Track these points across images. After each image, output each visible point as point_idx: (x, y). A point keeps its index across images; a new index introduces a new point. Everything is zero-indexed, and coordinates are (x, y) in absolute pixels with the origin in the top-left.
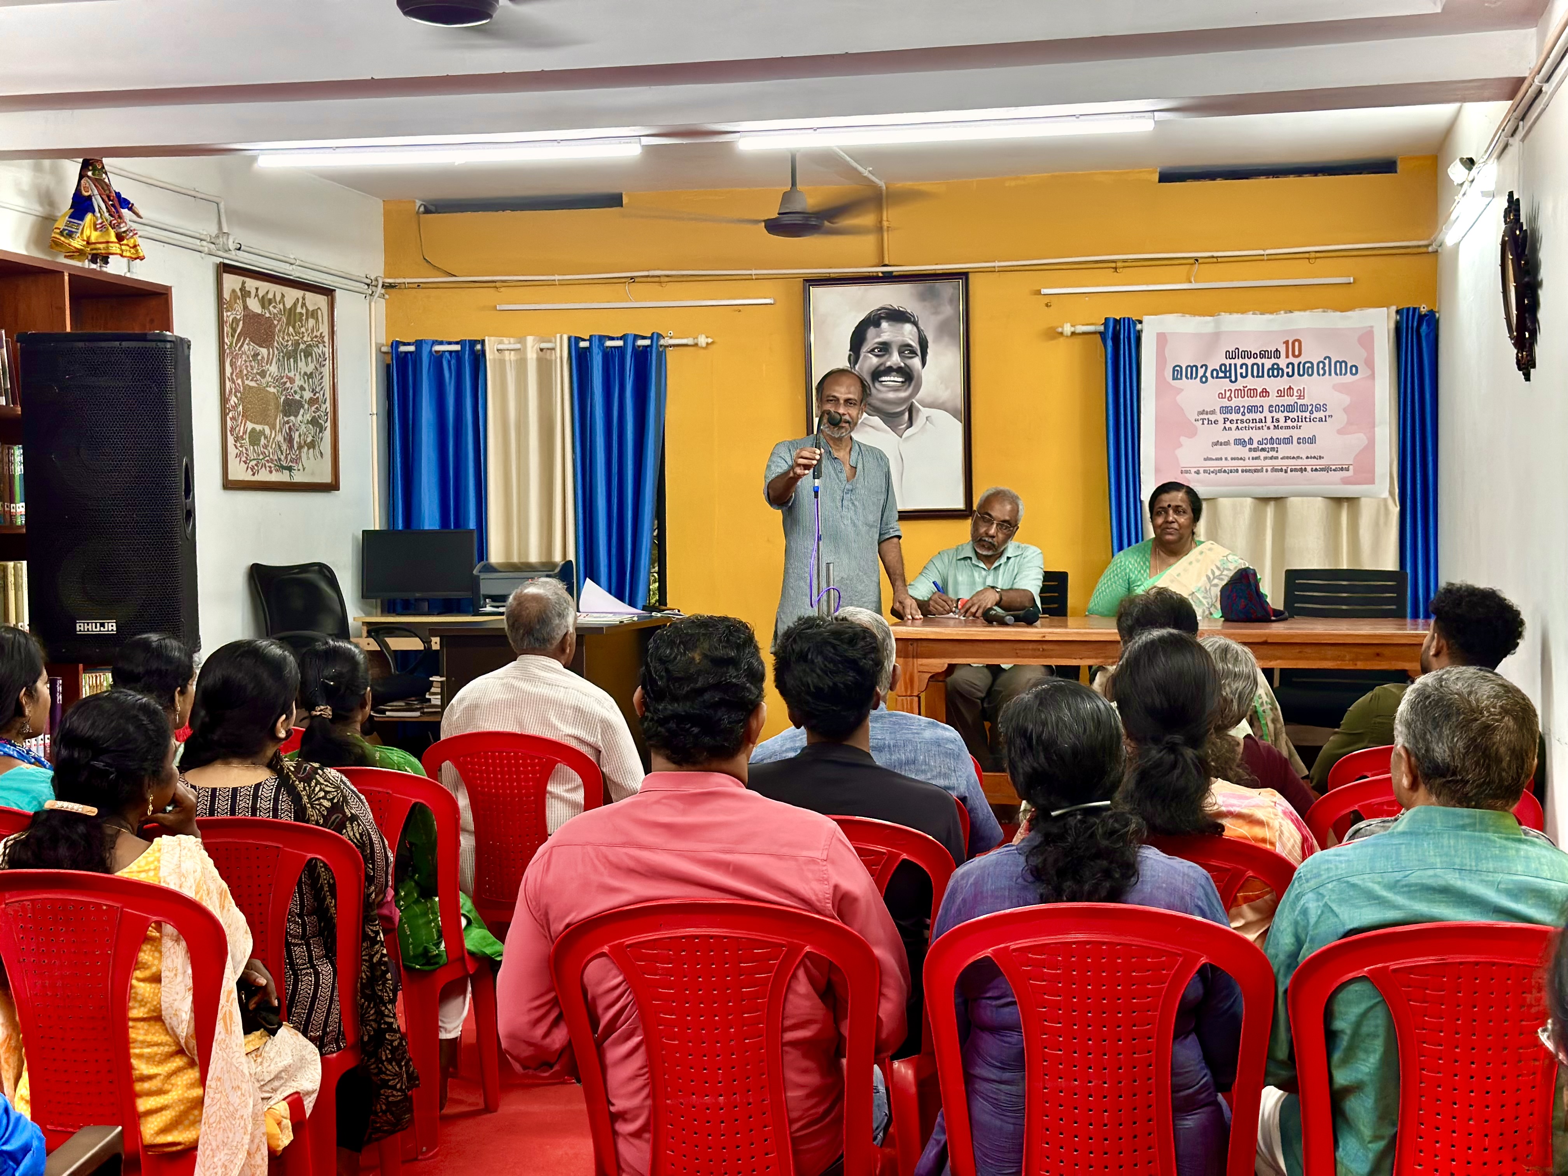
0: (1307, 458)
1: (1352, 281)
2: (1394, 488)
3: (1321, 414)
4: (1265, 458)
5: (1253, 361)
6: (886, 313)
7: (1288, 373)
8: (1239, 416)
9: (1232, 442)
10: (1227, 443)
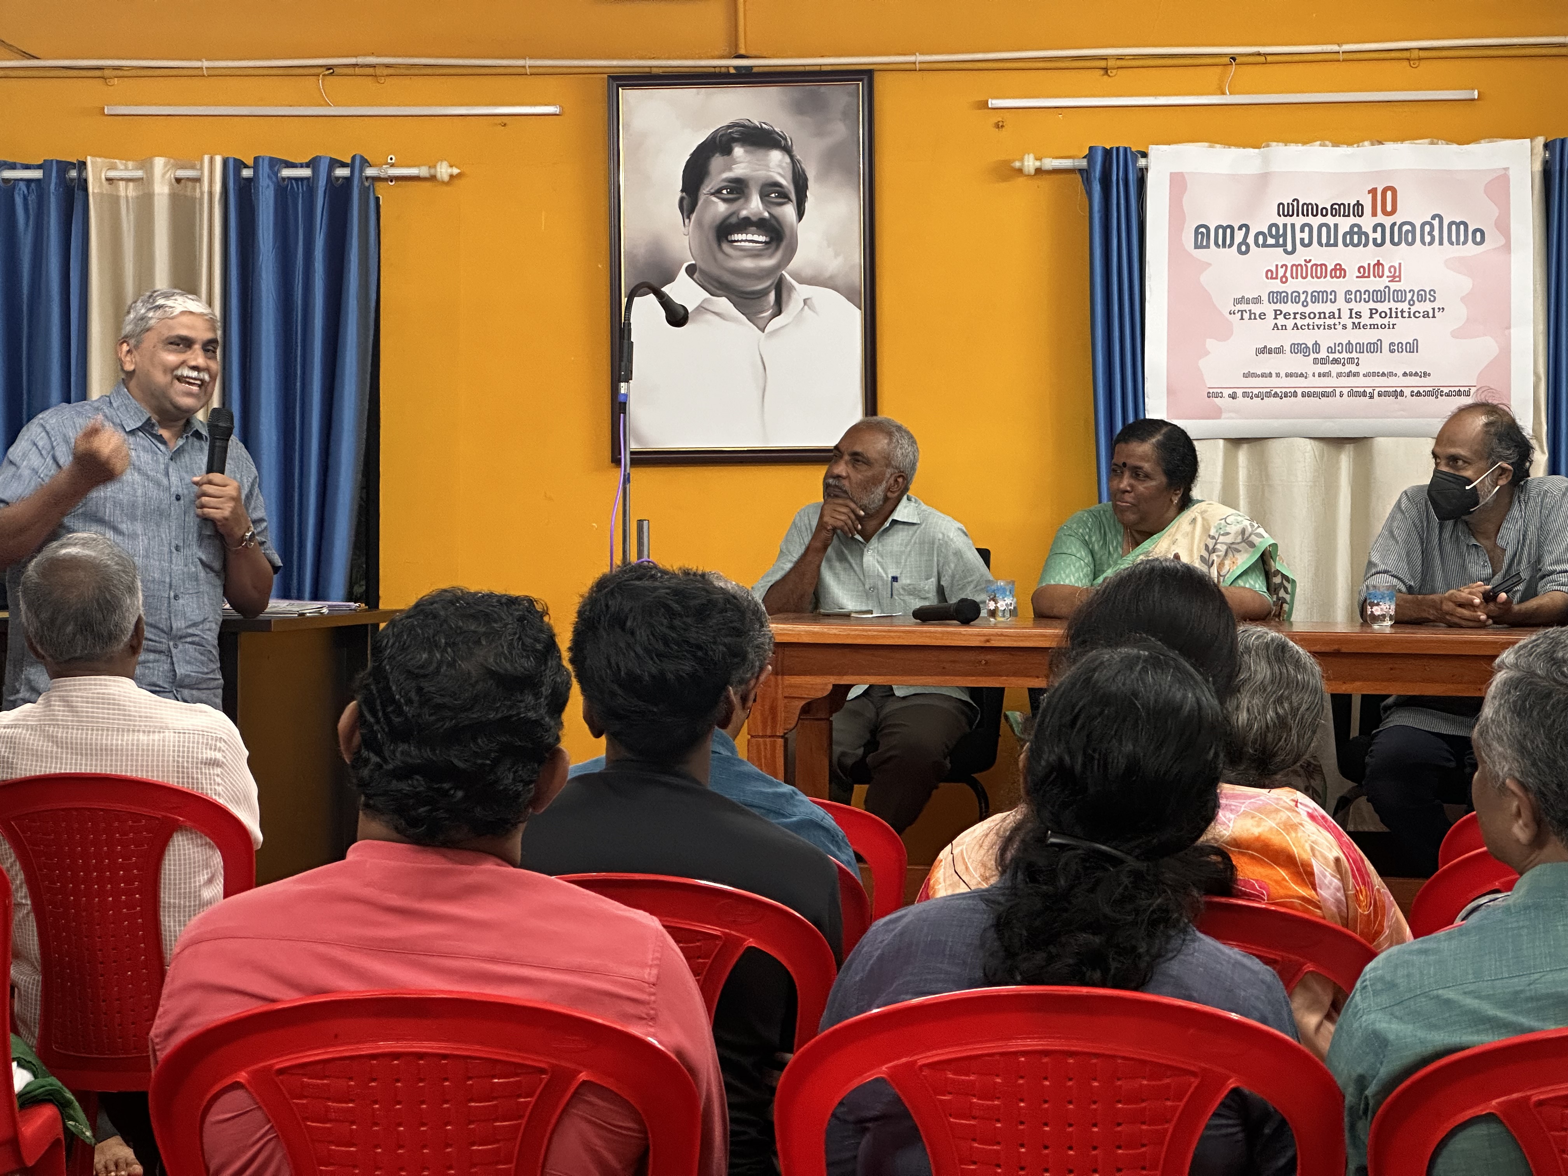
0: (1405, 374)
1: (1476, 96)
2: (1540, 423)
3: (1427, 306)
4: (1339, 375)
5: (1319, 219)
6: (742, 133)
7: (1375, 240)
8: (1299, 308)
9: (1287, 348)
10: (1279, 350)
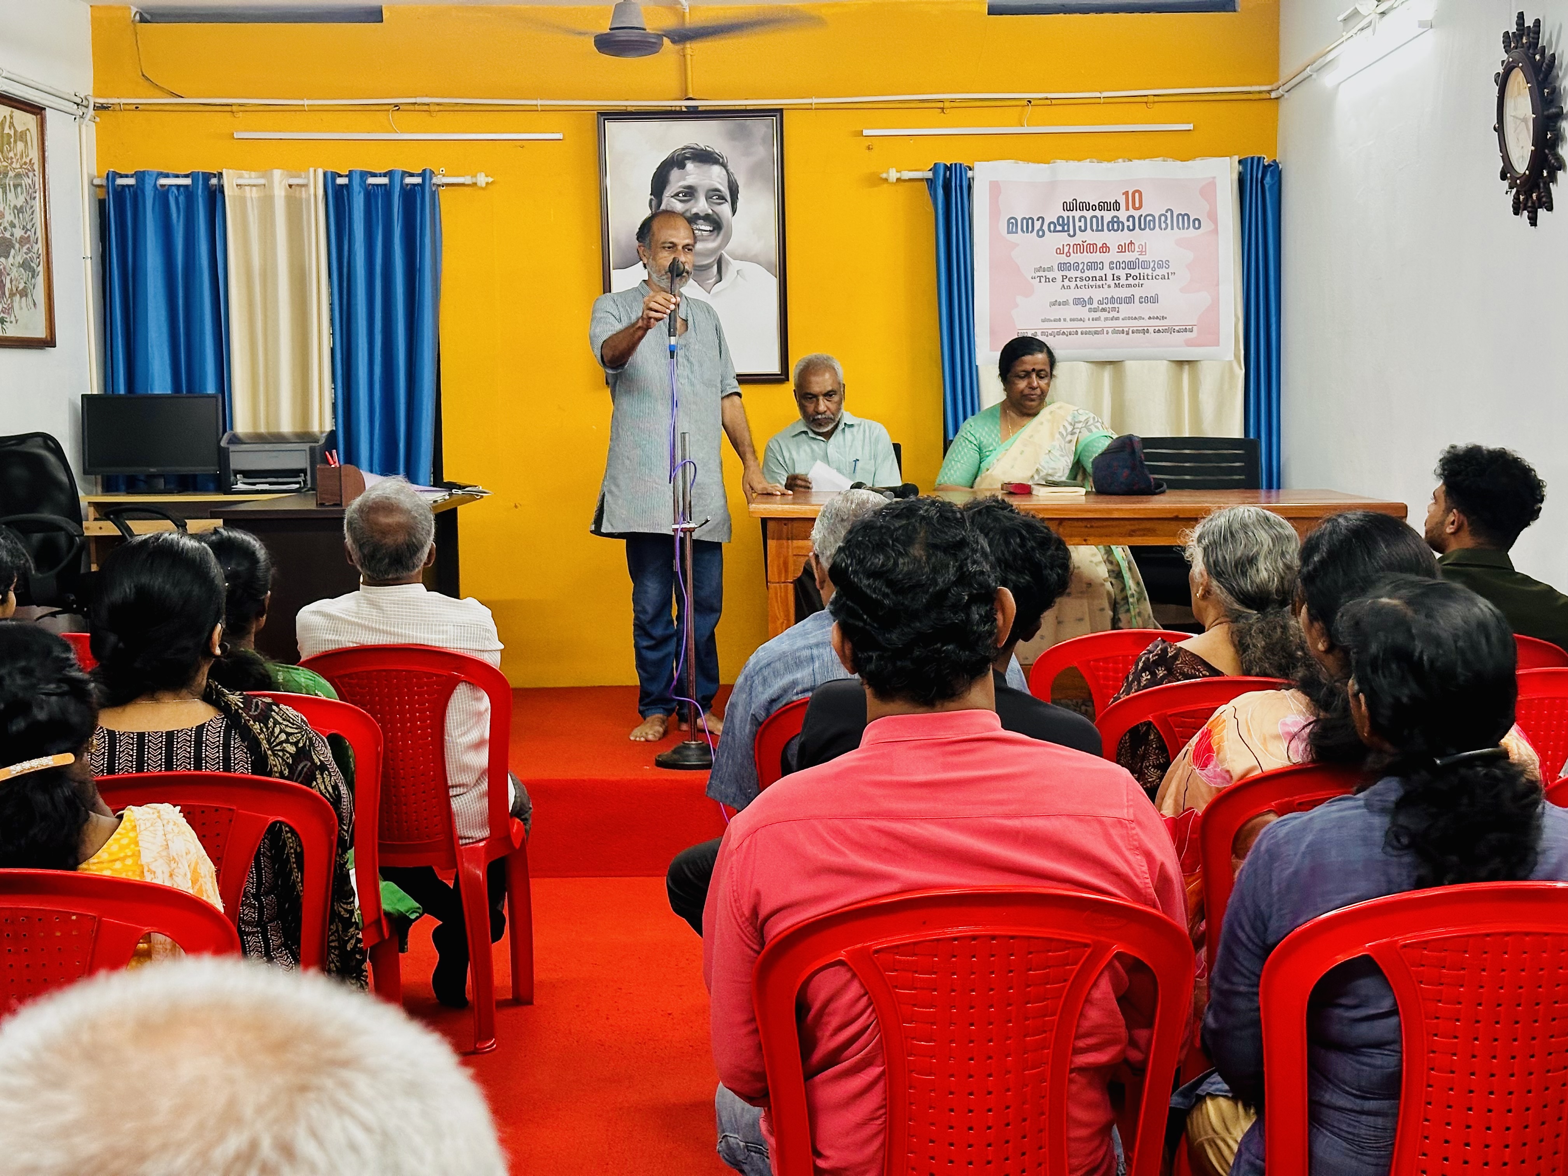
0: (1150, 318)
1: (1191, 127)
2: (1239, 350)
3: (1164, 272)
4: (1106, 319)
5: (1091, 213)
6: (692, 154)
7: (1128, 226)
8: (1078, 274)
9: (1071, 302)
10: (1065, 303)
